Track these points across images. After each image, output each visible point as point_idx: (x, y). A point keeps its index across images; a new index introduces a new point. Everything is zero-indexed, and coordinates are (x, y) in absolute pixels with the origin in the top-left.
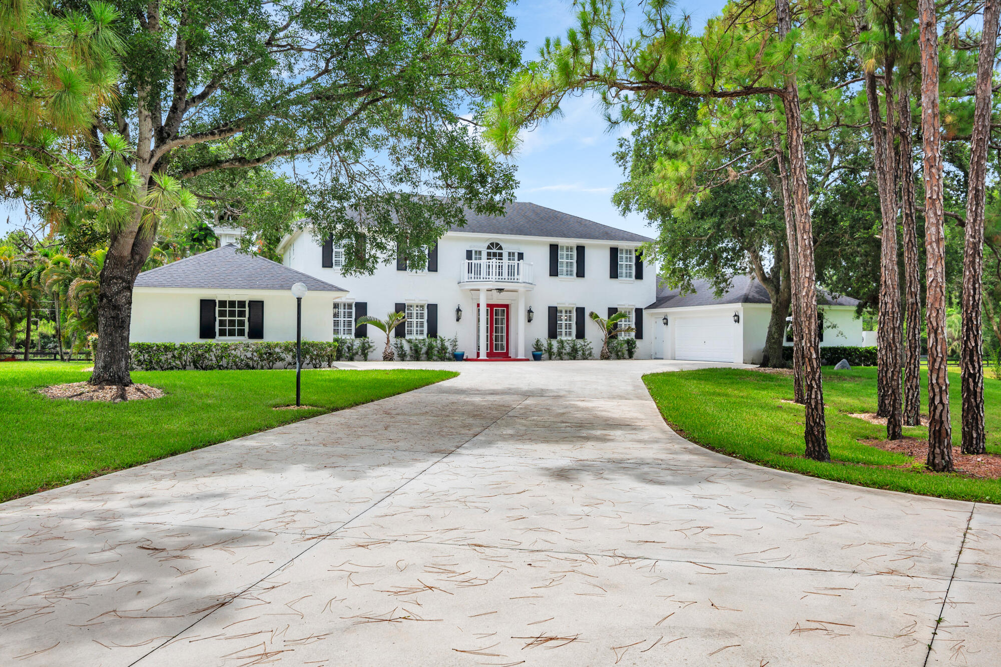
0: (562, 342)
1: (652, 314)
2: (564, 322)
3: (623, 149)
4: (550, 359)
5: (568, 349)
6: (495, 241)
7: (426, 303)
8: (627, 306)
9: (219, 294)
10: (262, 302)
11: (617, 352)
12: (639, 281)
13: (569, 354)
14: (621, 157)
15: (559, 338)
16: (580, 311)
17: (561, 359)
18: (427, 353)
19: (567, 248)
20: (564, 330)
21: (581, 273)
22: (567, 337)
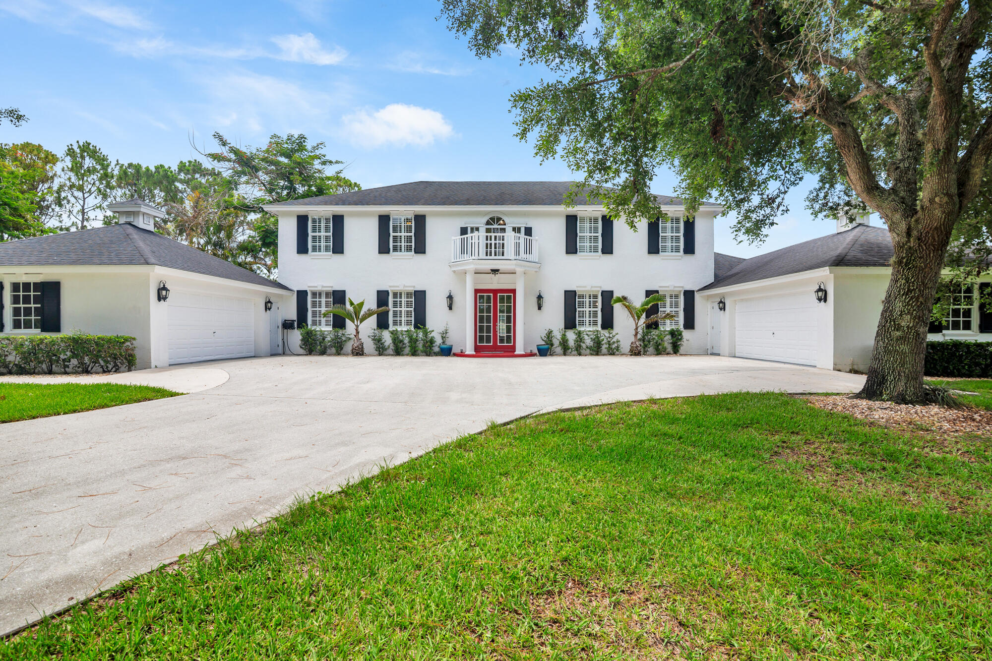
0: (581, 333)
1: (706, 298)
2: (585, 310)
4: (564, 354)
5: (588, 342)
6: (496, 215)
7: (411, 290)
8: (671, 288)
10: (59, 283)
11: (655, 346)
12: (689, 257)
13: (589, 348)
15: (578, 328)
16: (607, 296)
17: (580, 354)
18: (410, 347)
19: (589, 219)
20: (585, 319)
21: (608, 249)
22: (590, 327)
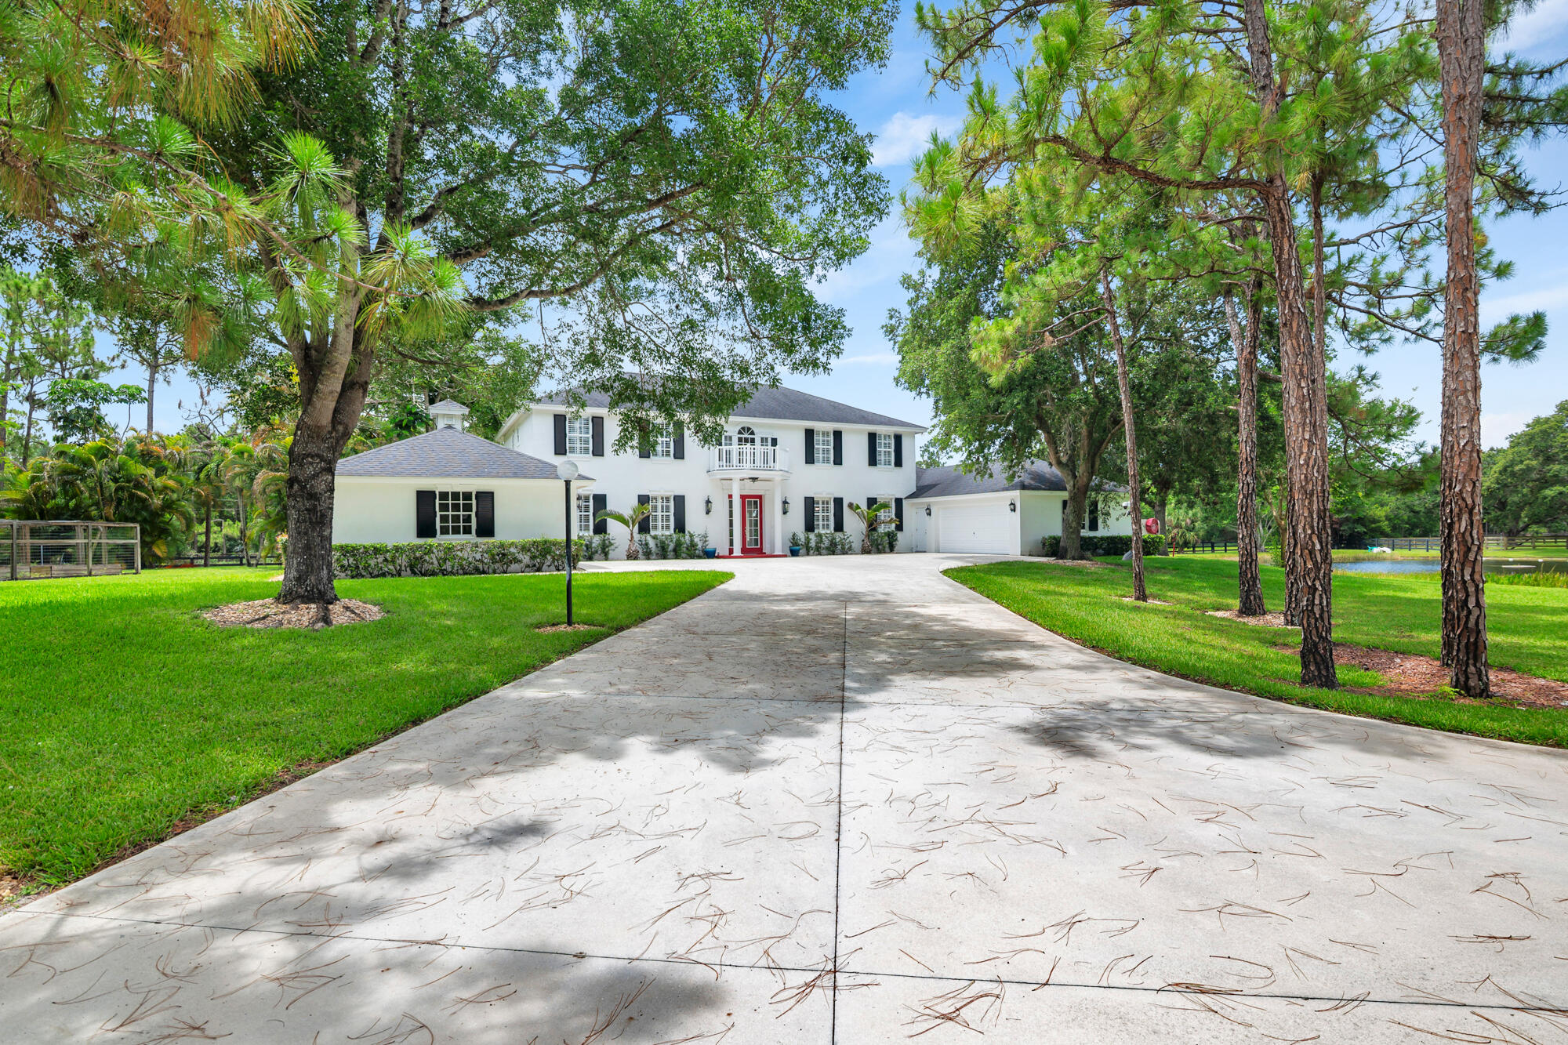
0: (820, 536)
1: (913, 504)
2: (821, 514)
3: (893, 322)
4: (808, 554)
5: (826, 543)
6: (746, 425)
7: (671, 494)
8: (886, 496)
9: (439, 484)
10: (492, 493)
11: (878, 545)
12: (898, 469)
13: (827, 548)
14: (890, 331)
15: (816, 531)
16: (838, 502)
17: (820, 554)
18: (675, 550)
19: (823, 433)
20: (821, 523)
21: (838, 461)
22: (825, 528)
